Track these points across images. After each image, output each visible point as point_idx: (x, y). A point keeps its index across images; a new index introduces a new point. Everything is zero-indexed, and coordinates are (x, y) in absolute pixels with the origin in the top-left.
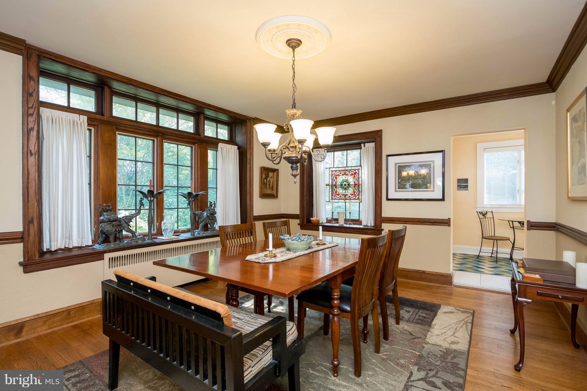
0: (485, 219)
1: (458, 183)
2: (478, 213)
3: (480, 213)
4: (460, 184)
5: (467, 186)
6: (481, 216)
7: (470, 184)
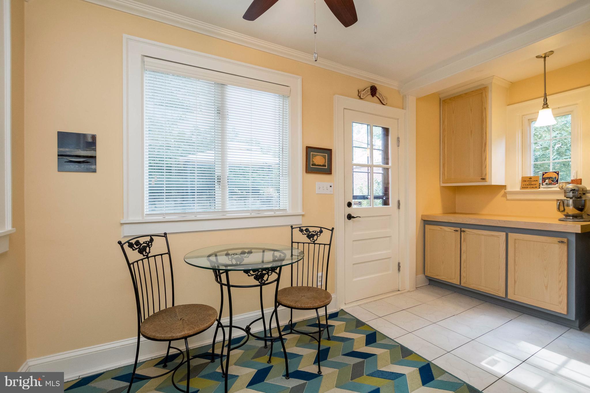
0: (145, 261)
1: (60, 144)
2: (126, 246)
3: (131, 245)
4: (67, 151)
5: (94, 157)
6: (134, 255)
7: (100, 152)
